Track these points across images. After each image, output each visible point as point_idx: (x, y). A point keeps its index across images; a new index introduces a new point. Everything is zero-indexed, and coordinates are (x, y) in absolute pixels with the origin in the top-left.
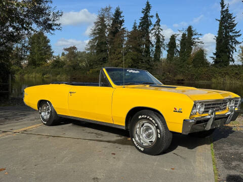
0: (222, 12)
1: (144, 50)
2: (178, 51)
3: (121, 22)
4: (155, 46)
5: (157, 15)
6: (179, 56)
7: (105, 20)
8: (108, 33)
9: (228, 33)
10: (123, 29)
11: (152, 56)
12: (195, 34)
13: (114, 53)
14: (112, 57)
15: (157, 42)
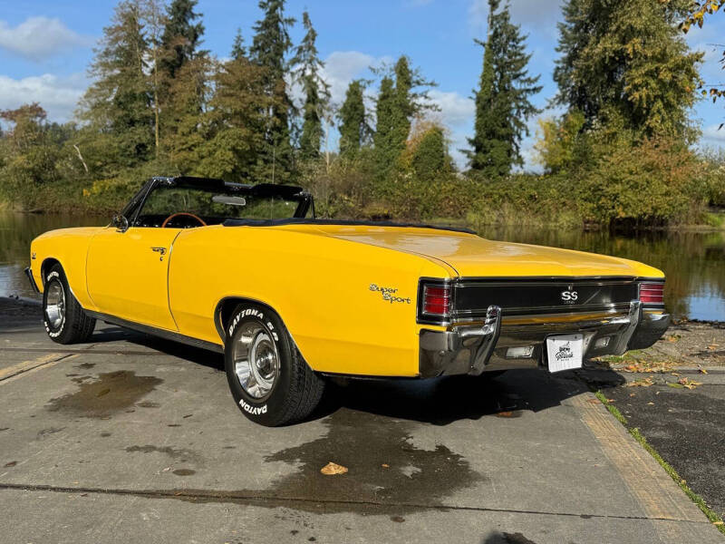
0: (493, 19)
1: (269, 124)
2: (369, 130)
3: (195, 34)
4: (303, 112)
5: (306, 17)
6: (373, 146)
7: (141, 22)
8: (152, 64)
9: (509, 82)
10: (202, 54)
11: (294, 143)
12: (418, 83)
13: (175, 129)
14: (168, 142)
15: (308, 101)
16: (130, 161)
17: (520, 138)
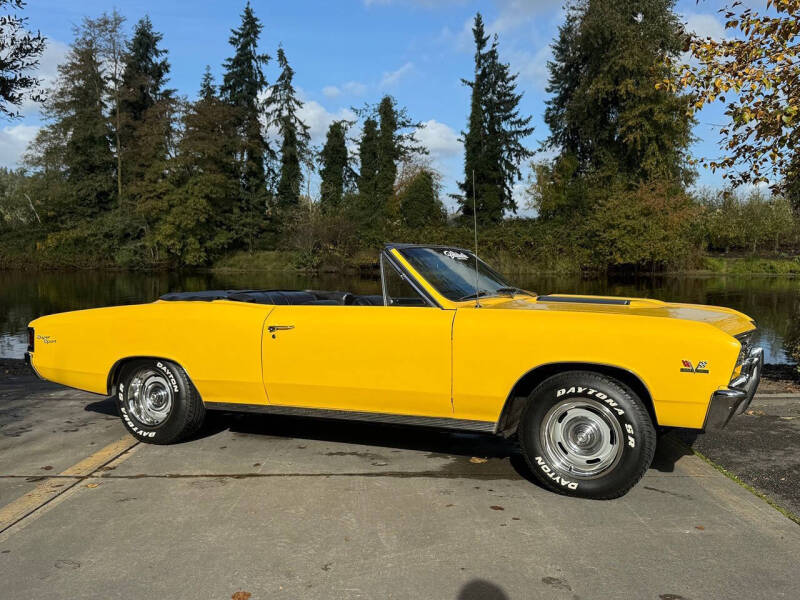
0: (480, 58)
1: (243, 169)
2: (353, 174)
3: (160, 71)
4: (280, 156)
5: (281, 54)
6: (357, 192)
9: (499, 124)
10: (167, 93)
11: (272, 187)
12: (404, 125)
13: (141, 176)
15: (286, 143)
16: (90, 211)
17: (512, 182)
